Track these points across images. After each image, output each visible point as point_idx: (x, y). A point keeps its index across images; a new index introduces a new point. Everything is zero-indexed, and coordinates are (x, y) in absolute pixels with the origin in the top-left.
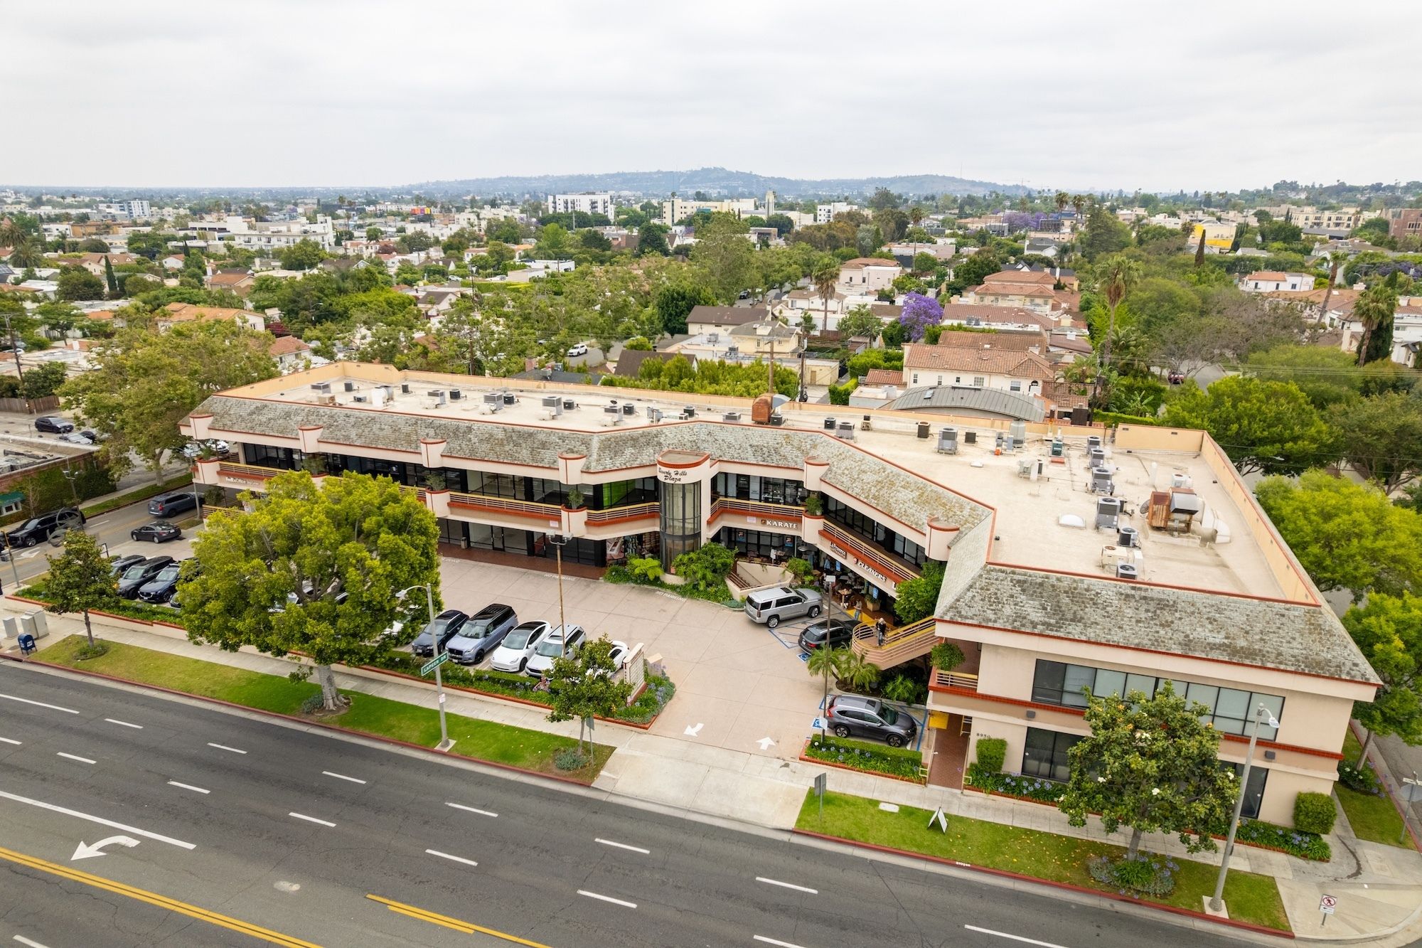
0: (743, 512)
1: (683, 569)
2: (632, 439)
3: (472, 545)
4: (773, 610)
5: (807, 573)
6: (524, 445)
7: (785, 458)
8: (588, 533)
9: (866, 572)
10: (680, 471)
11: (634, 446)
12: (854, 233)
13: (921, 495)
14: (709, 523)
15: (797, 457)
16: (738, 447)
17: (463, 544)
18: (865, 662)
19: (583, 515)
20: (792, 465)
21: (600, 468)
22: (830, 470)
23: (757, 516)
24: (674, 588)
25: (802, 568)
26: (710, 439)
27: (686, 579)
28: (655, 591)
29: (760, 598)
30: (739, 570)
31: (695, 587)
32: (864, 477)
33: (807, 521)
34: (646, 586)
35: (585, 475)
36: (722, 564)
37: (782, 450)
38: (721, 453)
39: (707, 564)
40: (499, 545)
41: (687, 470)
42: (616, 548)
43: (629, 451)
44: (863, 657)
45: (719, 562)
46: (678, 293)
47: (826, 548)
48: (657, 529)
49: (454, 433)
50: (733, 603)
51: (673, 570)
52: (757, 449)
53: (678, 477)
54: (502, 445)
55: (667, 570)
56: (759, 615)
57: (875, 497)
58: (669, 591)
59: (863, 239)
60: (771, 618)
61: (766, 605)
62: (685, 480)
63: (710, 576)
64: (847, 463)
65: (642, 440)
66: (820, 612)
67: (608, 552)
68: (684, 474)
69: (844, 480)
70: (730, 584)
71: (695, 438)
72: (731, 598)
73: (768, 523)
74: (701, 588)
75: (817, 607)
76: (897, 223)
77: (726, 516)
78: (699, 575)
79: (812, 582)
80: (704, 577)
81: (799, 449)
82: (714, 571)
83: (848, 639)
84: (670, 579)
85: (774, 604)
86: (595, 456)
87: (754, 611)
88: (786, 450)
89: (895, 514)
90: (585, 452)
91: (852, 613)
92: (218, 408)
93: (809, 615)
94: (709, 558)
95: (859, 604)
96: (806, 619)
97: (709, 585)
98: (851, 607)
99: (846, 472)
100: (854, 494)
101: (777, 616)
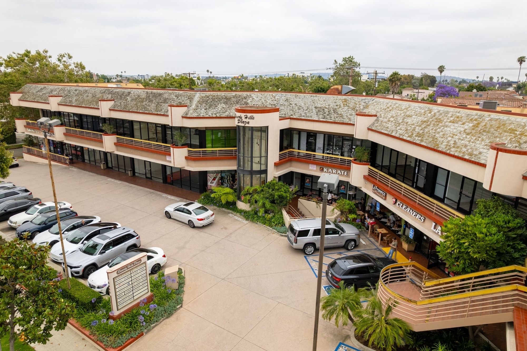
0: (308, 160)
1: (248, 197)
2: (226, 98)
4: (310, 238)
5: (351, 212)
7: (341, 116)
8: (188, 166)
10: (249, 115)
11: (226, 103)
13: (477, 126)
14: (276, 165)
15: (351, 115)
16: (305, 108)
19: (184, 151)
20: (347, 121)
21: (195, 115)
22: (377, 120)
23: (317, 164)
24: (241, 212)
25: (347, 207)
26: (286, 103)
27: (250, 207)
28: (229, 213)
31: (256, 213)
32: (409, 120)
33: (354, 167)
34: (224, 209)
35: (185, 119)
36: (279, 196)
37: (340, 111)
38: (292, 113)
39: (267, 195)
41: (254, 115)
43: (221, 106)
45: (276, 194)
47: (368, 189)
48: (235, 168)
49: (121, 96)
50: (283, 229)
51: (243, 198)
52: (319, 110)
53: (247, 120)
54: (142, 102)
55: (239, 199)
56: (296, 241)
57: (419, 135)
58: (238, 214)
60: (307, 245)
61: (304, 233)
62: (252, 124)
63: (268, 205)
64: (393, 113)
65: (233, 99)
66: (356, 246)
67: (209, 184)
68: (252, 118)
69: (389, 125)
70: (284, 213)
71: (275, 102)
72: (283, 224)
73: (325, 170)
74: (260, 214)
75: (354, 240)
76: (431, 81)
77: (294, 164)
78: (260, 204)
79: (354, 220)
80: (264, 205)
81: (353, 109)
82: (273, 202)
83: (375, 281)
84: (241, 205)
85: (311, 233)
86: (194, 106)
87: (292, 237)
88: (343, 110)
90: (188, 104)
91: (387, 250)
93: (345, 247)
94: (270, 190)
95: (394, 243)
96: (342, 251)
97: (266, 212)
98: (387, 244)
99: (392, 119)
100: (397, 135)
101: (313, 244)
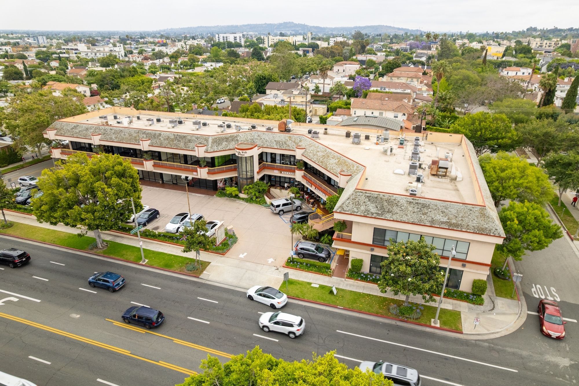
0: (273, 168)
1: (246, 191)
2: (226, 138)
3: (164, 182)
4: (281, 208)
5: (297, 193)
6: (182, 141)
7: (289, 146)
8: (209, 177)
9: (319, 193)
10: (244, 151)
11: (226, 141)
12: (342, 50)
13: (339, 161)
14: (258, 173)
15: (293, 145)
16: (270, 141)
17: (161, 182)
18: (313, 229)
19: (206, 170)
20: (291, 149)
21: (212, 150)
22: (306, 151)
23: (278, 170)
24: (243, 199)
25: (295, 191)
26: (258, 138)
27: (248, 196)
28: (236, 200)
29: (276, 203)
30: (271, 192)
31: (252, 199)
32: (318, 153)
33: (297, 172)
34: (232, 198)
35: (206, 153)
36: (262, 189)
37: (288, 143)
38: (263, 144)
39: (256, 189)
40: (175, 182)
41: (247, 151)
42: (222, 183)
43: (224, 143)
44: (312, 227)
45: (261, 189)
46: (263, 77)
47: (304, 182)
48: (237, 175)
49: (154, 136)
50: (266, 205)
51: (243, 192)
52: (277, 142)
53: (243, 154)
54: (173, 141)
55: (240, 192)
56: (275, 210)
57: (322, 162)
58: (241, 200)
59: (346, 53)
60: (280, 211)
61: (278, 206)
62: (246, 155)
63: (257, 194)
64: (312, 148)
65: (230, 138)
66: (301, 209)
67: (218, 185)
68: (246, 153)
69: (311, 155)
70: (266, 197)
71: (253, 138)
72: (266, 203)
73: (283, 173)
74: (254, 199)
75: (300, 206)
76: (361, 46)
77: (266, 170)
78: (253, 194)
79: (299, 197)
80: (255, 195)
81: (294, 142)
82: (259, 192)
83: (307, 220)
84: (242, 195)
85: (281, 205)
86: (210, 146)
87: (273, 209)
88: (289, 143)
89: (328, 169)
90: (206, 144)
92: (58, 126)
93: (296, 210)
94: (257, 187)
95: (316, 205)
96: (295, 212)
97: (257, 198)
99: (312, 152)
100: (314, 161)
101: (283, 210)
